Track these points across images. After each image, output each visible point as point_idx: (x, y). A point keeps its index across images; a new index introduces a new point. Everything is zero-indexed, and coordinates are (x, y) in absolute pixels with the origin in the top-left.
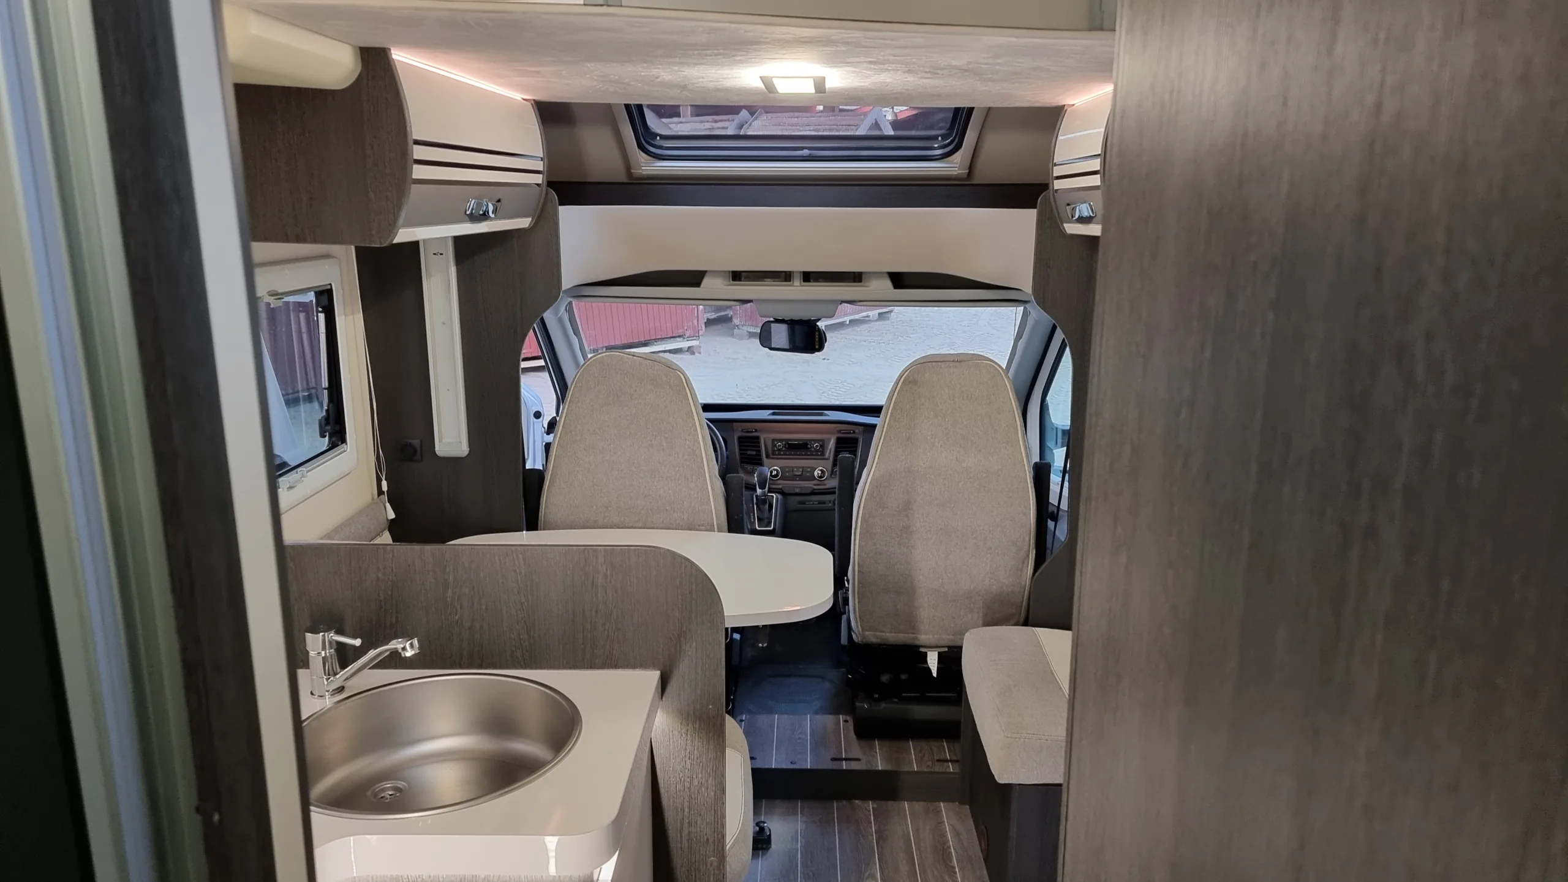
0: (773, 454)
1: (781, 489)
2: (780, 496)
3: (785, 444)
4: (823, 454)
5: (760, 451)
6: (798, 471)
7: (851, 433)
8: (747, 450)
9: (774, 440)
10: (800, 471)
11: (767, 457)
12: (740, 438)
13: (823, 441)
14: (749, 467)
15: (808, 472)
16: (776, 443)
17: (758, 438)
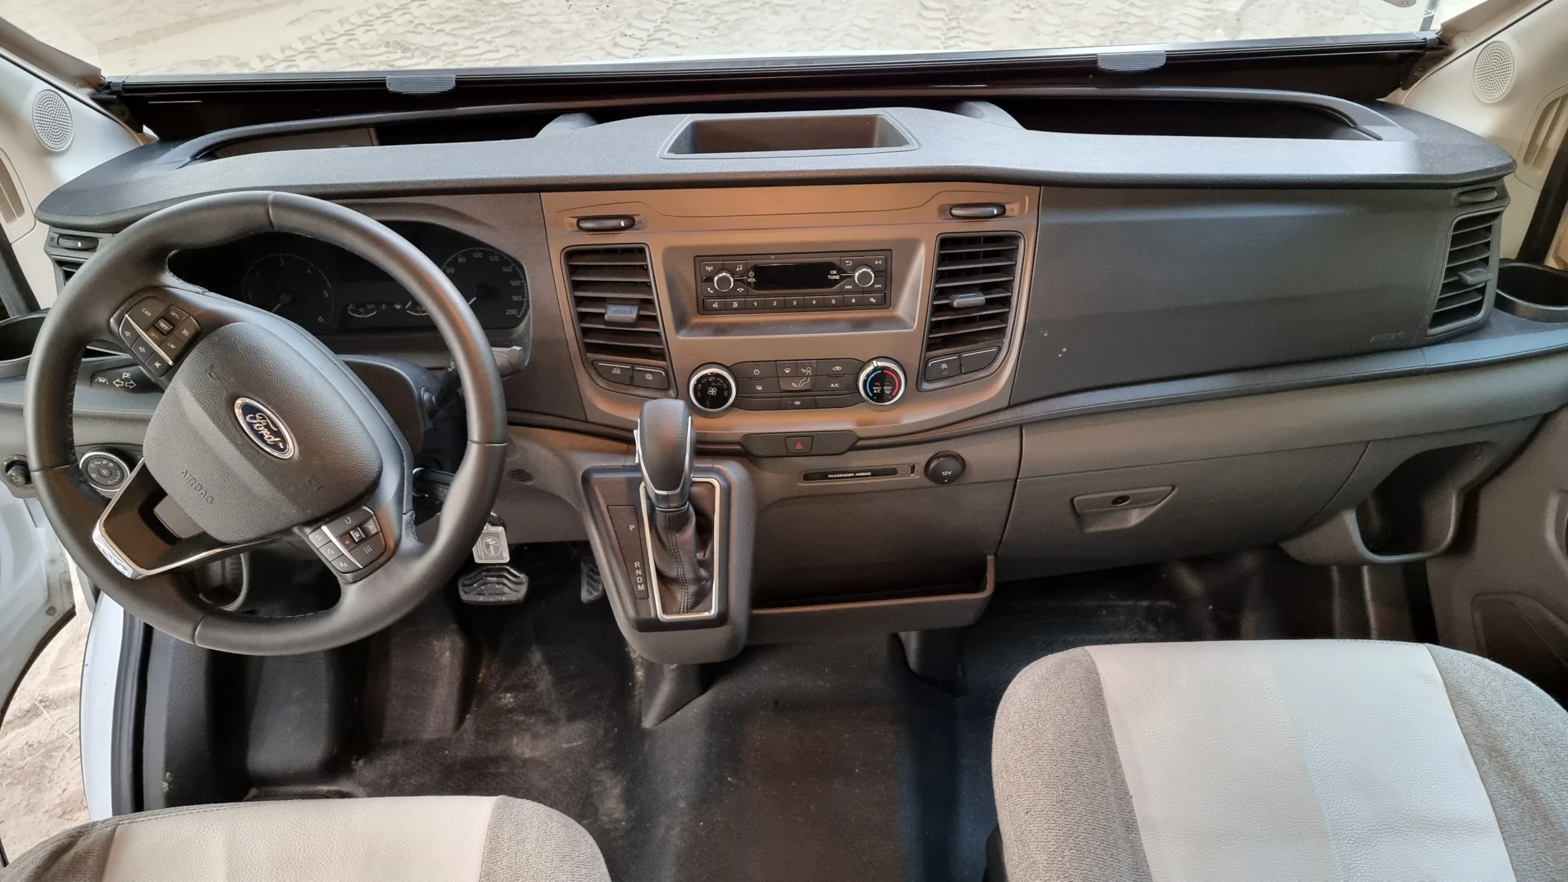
0: (704, 308)
1: (739, 443)
2: (733, 470)
3: (745, 273)
4: (886, 301)
5: (649, 303)
6: (797, 375)
7: (994, 217)
8: (602, 301)
9: (700, 258)
10: (804, 375)
11: (681, 323)
12: (571, 254)
13: (886, 252)
14: (617, 366)
15: (837, 376)
16: (710, 269)
17: (639, 251)
